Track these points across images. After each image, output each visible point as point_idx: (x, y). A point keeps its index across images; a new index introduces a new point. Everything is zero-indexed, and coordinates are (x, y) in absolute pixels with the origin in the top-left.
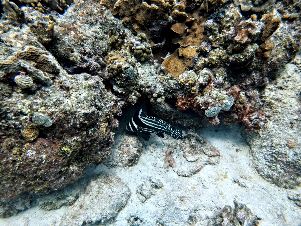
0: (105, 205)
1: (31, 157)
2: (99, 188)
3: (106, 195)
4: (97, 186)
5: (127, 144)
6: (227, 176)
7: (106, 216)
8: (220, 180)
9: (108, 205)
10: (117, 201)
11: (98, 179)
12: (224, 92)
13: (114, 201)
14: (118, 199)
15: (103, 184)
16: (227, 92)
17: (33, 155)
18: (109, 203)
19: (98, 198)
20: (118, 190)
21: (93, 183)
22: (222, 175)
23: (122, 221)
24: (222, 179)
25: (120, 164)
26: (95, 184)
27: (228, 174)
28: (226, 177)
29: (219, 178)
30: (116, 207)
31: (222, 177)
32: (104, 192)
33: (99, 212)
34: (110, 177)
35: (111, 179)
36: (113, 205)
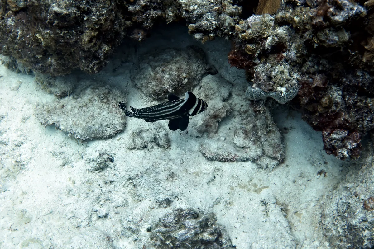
0: (81, 122)
1: (9, 26)
2: (90, 100)
3: (90, 112)
4: (90, 97)
5: (164, 69)
6: (261, 190)
7: (74, 133)
8: (246, 190)
9: (84, 124)
10: (97, 126)
11: (97, 90)
12: (295, 76)
13: (94, 125)
14: (101, 125)
15: (96, 98)
16: (300, 79)
17: (11, 25)
18: (87, 123)
19: (80, 110)
20: (107, 116)
21: (89, 91)
22: (255, 185)
23: (94, 151)
24: (249, 190)
25: (144, 89)
26: (90, 93)
27: (265, 190)
28: (258, 191)
29: (247, 185)
30: (91, 131)
31: (252, 188)
32: (91, 109)
33: (71, 123)
34: (111, 96)
35: (110, 99)
36: (90, 128)
